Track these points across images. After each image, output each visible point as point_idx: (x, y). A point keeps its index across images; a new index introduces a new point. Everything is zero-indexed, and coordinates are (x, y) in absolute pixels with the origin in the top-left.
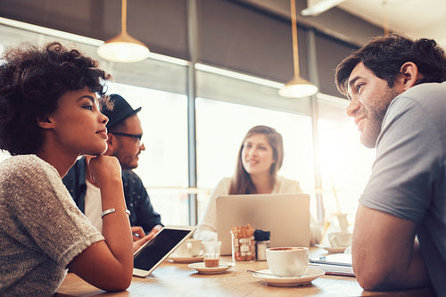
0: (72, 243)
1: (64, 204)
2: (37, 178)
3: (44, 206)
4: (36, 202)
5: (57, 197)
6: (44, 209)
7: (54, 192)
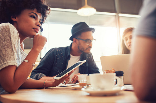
0: (10, 60)
1: (13, 45)
2: (6, 30)
3: (5, 42)
4: (2, 39)
5: (11, 41)
6: (4, 43)
7: (10, 38)
